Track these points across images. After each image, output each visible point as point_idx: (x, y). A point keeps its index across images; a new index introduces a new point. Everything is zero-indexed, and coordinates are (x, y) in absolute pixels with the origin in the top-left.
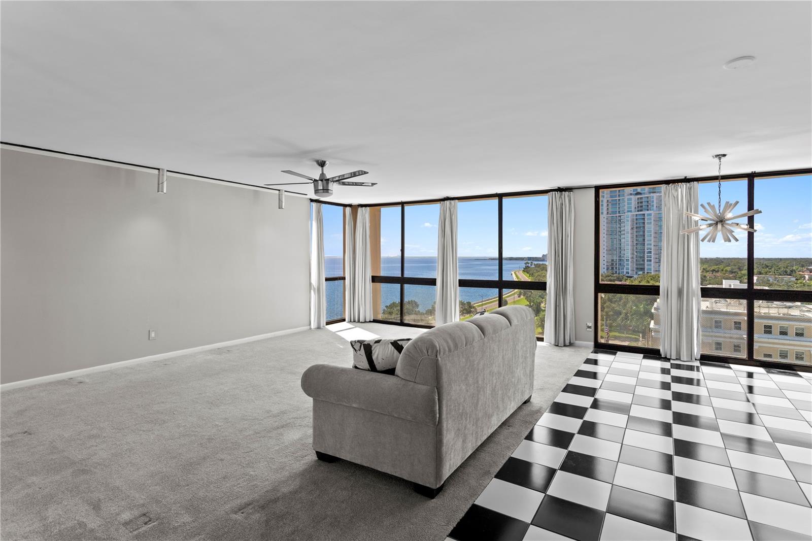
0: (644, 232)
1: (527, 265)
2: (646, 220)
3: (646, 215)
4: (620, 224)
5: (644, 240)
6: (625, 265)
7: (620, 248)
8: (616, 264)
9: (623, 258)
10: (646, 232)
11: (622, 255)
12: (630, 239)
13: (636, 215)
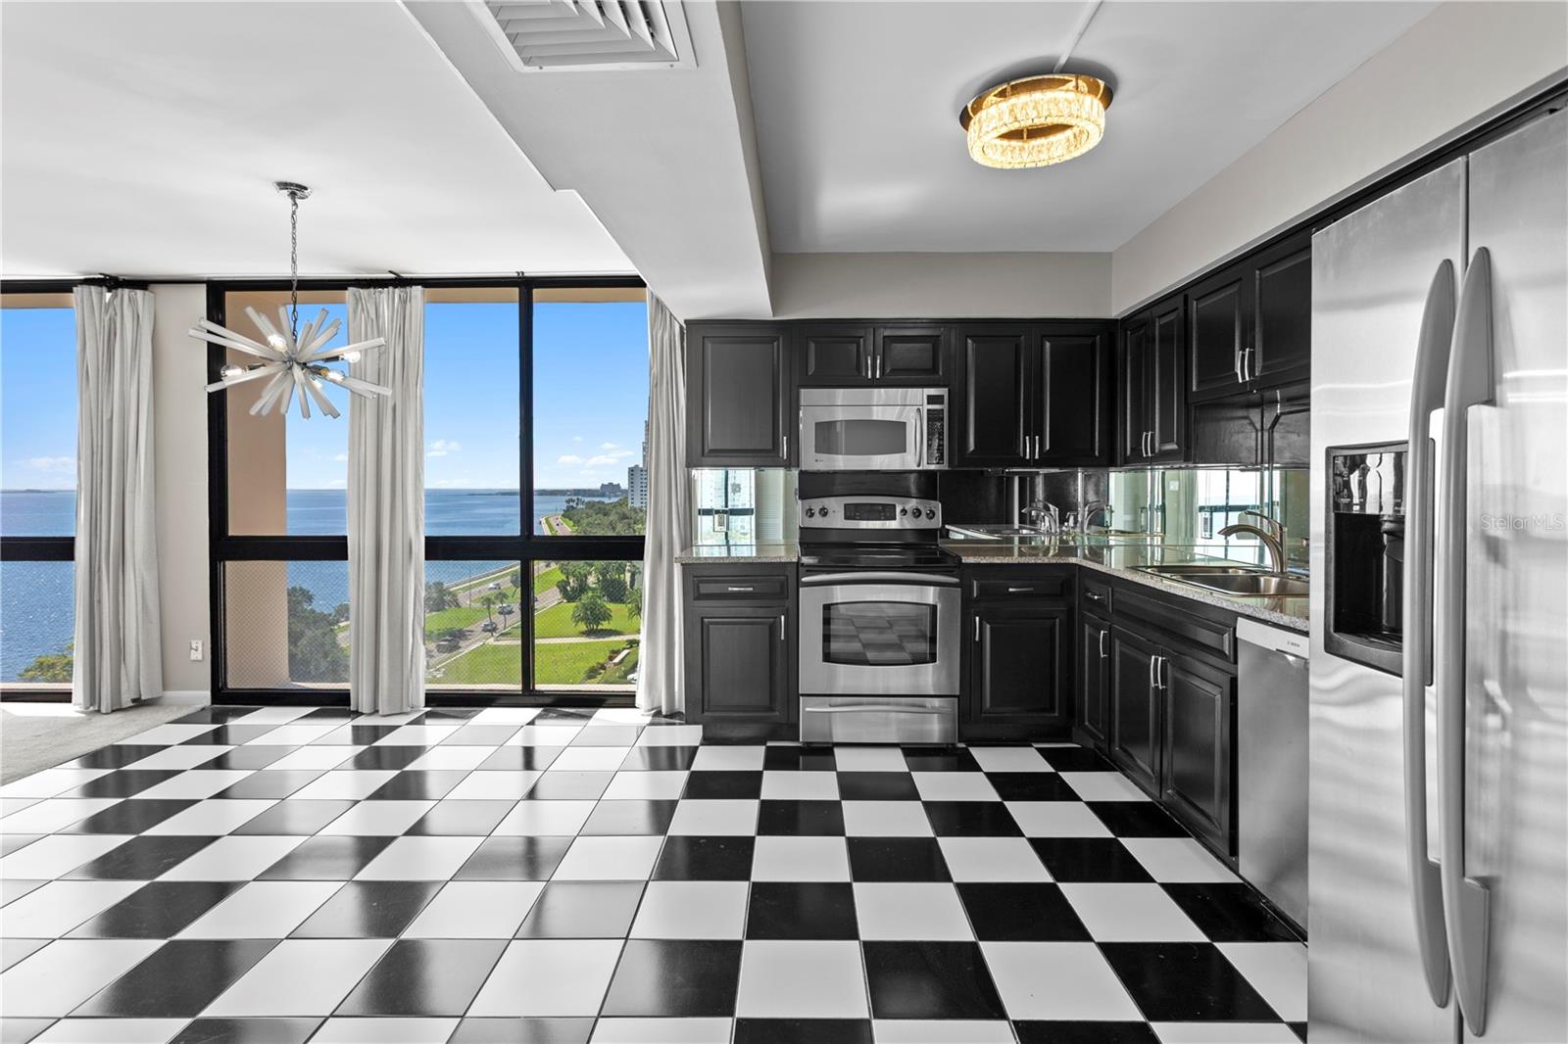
1: (572, 504)
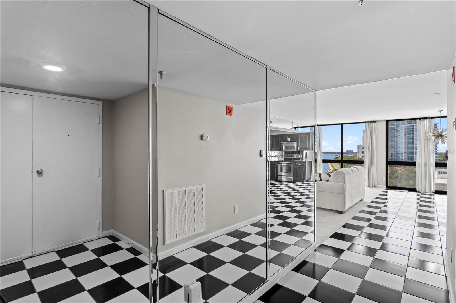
0: (413, 136)
2: (414, 129)
3: (414, 127)
4: (397, 132)
5: (413, 141)
6: (400, 157)
7: (397, 146)
8: (394, 156)
9: (399, 153)
10: (414, 137)
11: (398, 151)
12: (403, 141)
13: (408, 126)
